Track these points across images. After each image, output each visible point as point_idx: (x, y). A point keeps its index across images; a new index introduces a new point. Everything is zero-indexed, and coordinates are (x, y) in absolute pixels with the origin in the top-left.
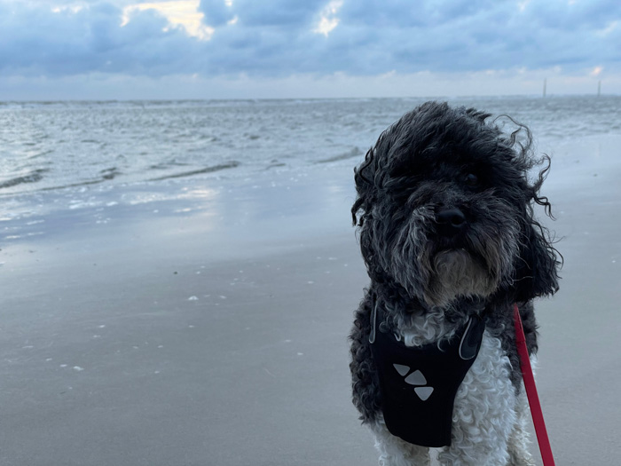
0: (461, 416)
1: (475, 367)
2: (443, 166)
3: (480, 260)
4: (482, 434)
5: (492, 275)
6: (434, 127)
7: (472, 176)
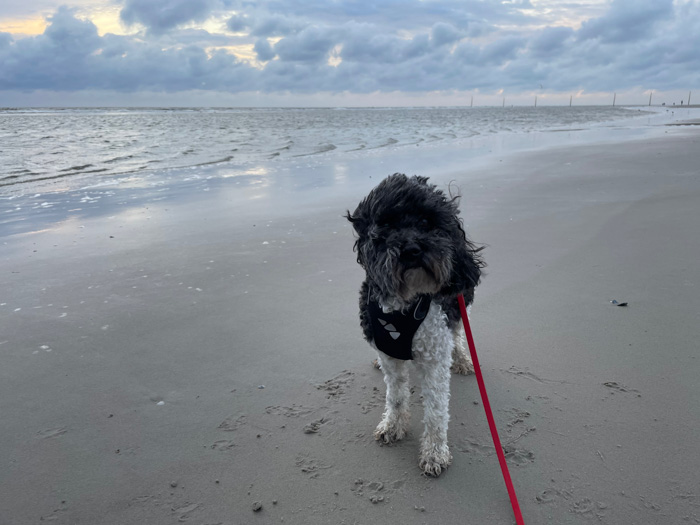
0: (417, 348)
1: (425, 322)
2: (407, 217)
3: (430, 273)
4: (431, 355)
5: (437, 282)
6: (400, 193)
7: (424, 221)
